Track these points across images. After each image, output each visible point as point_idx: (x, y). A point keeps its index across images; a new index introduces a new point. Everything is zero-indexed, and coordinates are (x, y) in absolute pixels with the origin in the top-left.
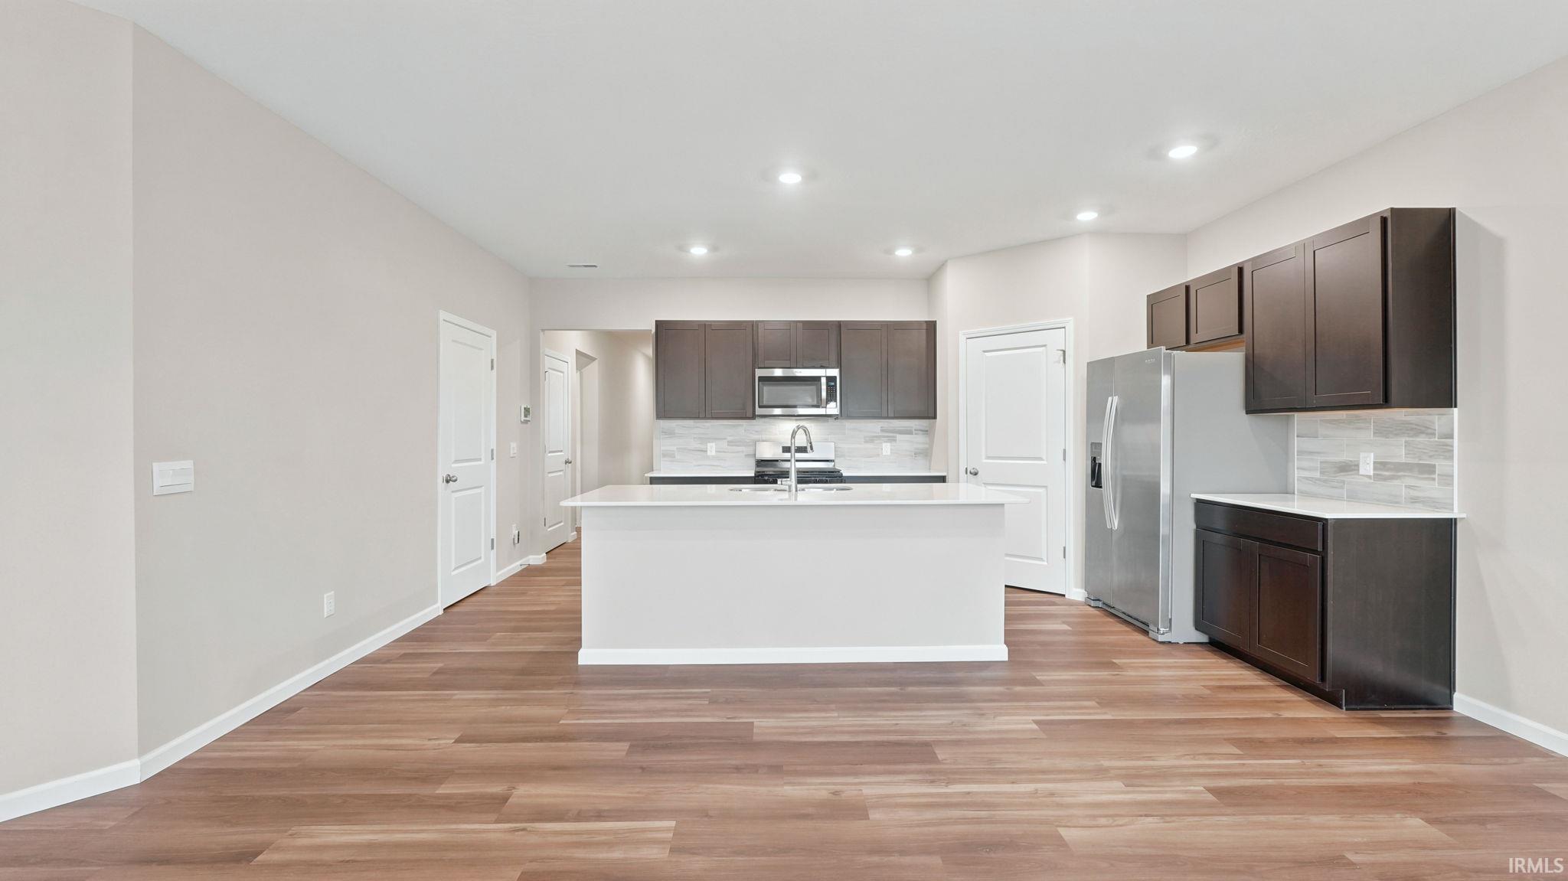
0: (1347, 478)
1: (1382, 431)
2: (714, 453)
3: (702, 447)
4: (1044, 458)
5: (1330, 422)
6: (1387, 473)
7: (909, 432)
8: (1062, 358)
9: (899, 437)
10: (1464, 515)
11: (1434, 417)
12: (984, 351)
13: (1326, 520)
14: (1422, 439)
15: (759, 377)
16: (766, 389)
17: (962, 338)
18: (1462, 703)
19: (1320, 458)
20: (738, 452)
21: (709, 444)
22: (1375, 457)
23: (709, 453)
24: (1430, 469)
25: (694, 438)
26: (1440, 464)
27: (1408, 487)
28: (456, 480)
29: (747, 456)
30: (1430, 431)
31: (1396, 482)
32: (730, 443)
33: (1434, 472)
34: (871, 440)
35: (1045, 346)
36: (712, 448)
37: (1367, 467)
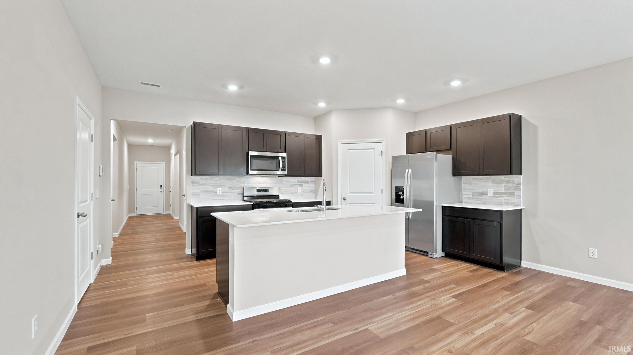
0: (483, 197)
1: (495, 182)
2: (221, 193)
3: (215, 190)
4: (374, 193)
5: (476, 179)
6: (498, 195)
7: (308, 182)
8: (381, 154)
9: (304, 184)
10: (524, 208)
11: (514, 178)
12: (349, 150)
13: (503, 211)
14: (510, 185)
15: (251, 155)
16: (254, 161)
17: (339, 144)
18: (525, 264)
19: (472, 191)
20: (233, 192)
21: (218, 189)
22: (493, 190)
23: (218, 193)
24: (514, 194)
25: (210, 185)
26: (517, 192)
27: (505, 199)
28: (86, 216)
29: (238, 194)
30: (513, 182)
31: (501, 198)
32: (229, 188)
33: (515, 195)
34: (293, 186)
35: (374, 149)
36: (220, 191)
37: (490, 194)
